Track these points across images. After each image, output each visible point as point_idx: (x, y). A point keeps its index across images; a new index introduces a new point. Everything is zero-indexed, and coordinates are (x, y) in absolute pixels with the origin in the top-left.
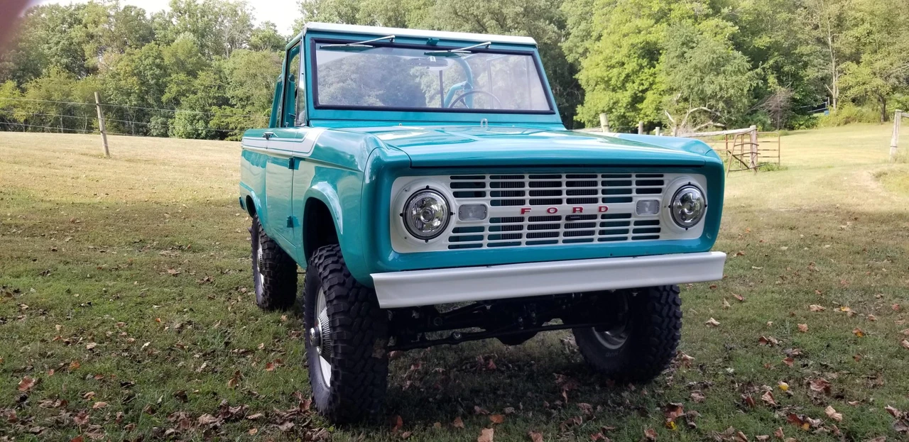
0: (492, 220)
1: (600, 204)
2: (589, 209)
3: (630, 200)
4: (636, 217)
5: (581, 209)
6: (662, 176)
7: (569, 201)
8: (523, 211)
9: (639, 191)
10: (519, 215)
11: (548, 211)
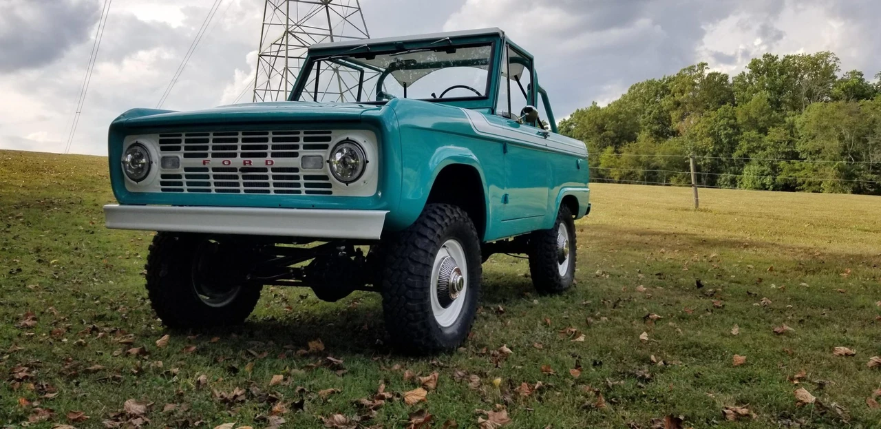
0: (186, 169)
1: (269, 157)
2: (257, 162)
3: (296, 155)
4: (302, 171)
5: (250, 162)
6: (330, 132)
7: (243, 155)
8: (204, 163)
9: (305, 147)
10: (202, 166)
11: (223, 163)
